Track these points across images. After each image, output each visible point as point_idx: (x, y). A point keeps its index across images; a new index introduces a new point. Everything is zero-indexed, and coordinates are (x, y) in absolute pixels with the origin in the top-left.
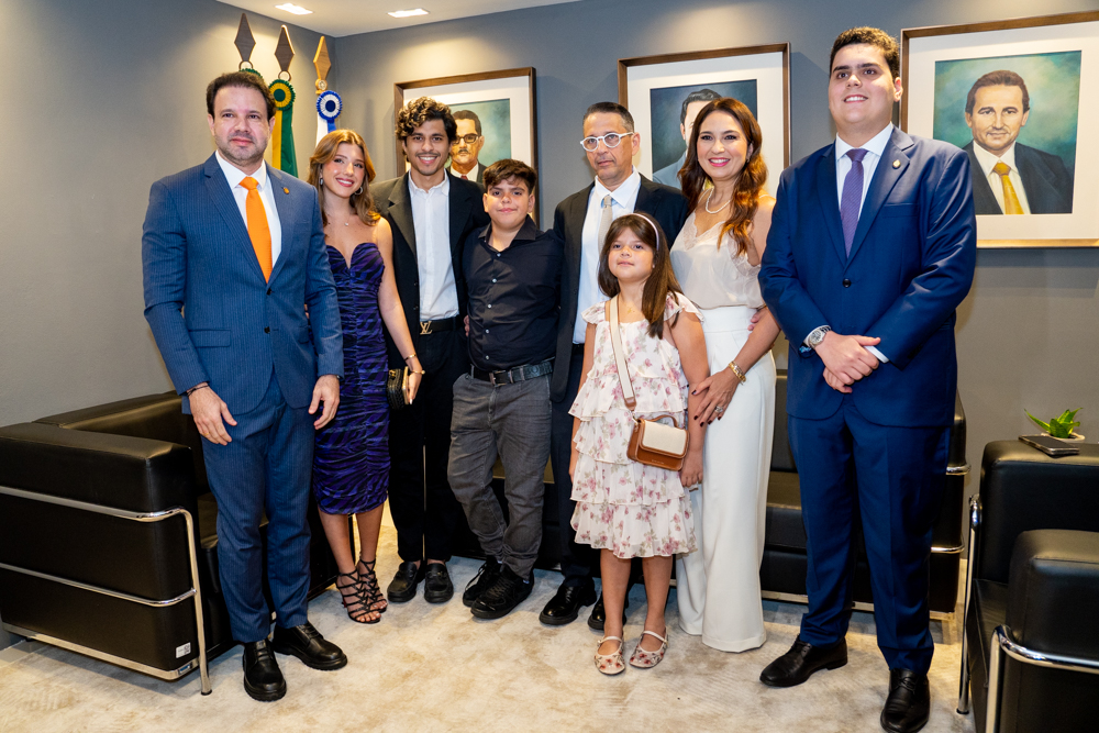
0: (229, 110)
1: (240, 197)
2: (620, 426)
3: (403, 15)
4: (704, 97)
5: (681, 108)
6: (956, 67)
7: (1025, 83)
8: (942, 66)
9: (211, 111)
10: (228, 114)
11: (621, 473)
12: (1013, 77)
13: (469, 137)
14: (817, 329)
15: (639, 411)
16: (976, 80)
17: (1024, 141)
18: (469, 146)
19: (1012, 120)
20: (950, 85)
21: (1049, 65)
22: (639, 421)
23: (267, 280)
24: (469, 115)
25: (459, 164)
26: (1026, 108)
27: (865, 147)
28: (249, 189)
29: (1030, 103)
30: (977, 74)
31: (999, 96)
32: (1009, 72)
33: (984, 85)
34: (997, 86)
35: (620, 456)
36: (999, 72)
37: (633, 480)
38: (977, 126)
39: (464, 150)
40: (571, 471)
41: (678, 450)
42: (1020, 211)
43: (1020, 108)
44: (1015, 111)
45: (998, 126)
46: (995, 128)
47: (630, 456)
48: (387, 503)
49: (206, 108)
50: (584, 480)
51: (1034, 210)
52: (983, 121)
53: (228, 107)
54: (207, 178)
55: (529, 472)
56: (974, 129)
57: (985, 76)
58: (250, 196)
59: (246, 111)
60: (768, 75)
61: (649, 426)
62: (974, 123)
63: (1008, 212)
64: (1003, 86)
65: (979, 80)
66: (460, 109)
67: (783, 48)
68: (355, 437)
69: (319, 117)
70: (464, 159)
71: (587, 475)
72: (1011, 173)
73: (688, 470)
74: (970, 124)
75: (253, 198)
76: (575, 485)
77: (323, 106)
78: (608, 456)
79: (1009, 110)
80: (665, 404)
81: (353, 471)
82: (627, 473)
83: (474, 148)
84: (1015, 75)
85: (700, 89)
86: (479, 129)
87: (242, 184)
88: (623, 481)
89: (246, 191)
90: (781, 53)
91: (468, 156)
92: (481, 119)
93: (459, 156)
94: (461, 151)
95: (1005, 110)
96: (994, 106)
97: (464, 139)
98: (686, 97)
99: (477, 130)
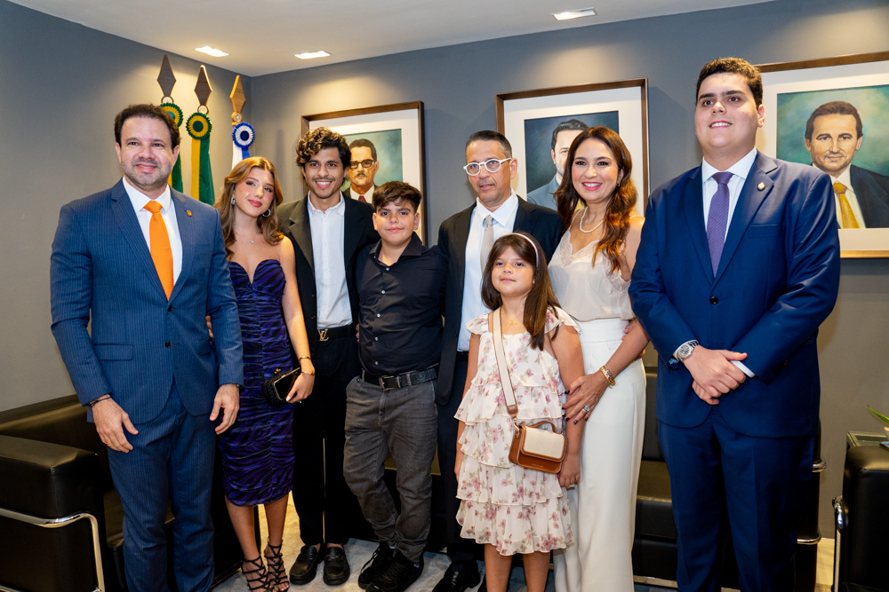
0: (134, 139)
1: (144, 220)
2: (502, 432)
3: (308, 57)
4: (572, 127)
5: (551, 136)
6: (795, 100)
7: (859, 112)
8: (782, 99)
9: (118, 140)
10: (133, 142)
11: (503, 475)
12: (847, 107)
13: (366, 162)
14: (686, 344)
15: (521, 417)
16: (813, 110)
17: (858, 164)
18: (366, 170)
19: (847, 145)
20: (790, 114)
21: (879, 97)
22: (520, 427)
23: (168, 297)
24: (365, 143)
25: (358, 186)
26: (860, 134)
27: (730, 170)
28: (153, 212)
29: (863, 130)
30: (815, 104)
31: (835, 124)
32: (843, 103)
33: (821, 114)
34: (833, 115)
35: (502, 460)
36: (835, 103)
37: (514, 482)
38: (816, 150)
39: (361, 174)
40: (456, 470)
41: (558, 455)
42: (856, 226)
43: (854, 134)
44: (850, 137)
45: (835, 150)
46: (832, 152)
47: (511, 459)
48: (291, 493)
49: (114, 137)
50: (469, 480)
51: (869, 225)
52: (822, 146)
53: (133, 136)
54: (115, 201)
55: (417, 468)
56: (815, 154)
57: (822, 107)
58: (154, 219)
59: (150, 140)
60: (628, 108)
61: (531, 432)
62: (813, 148)
63: (845, 227)
64: (838, 115)
65: (817, 110)
66: (358, 138)
67: (642, 83)
68: (260, 436)
69: (234, 145)
70: (361, 182)
71: (471, 475)
72: (847, 192)
73: (566, 471)
74: (809, 149)
75: (156, 221)
76: (461, 484)
77: (238, 136)
78: (491, 460)
79: (844, 136)
80: (545, 411)
81: (258, 466)
82: (509, 475)
83: (371, 172)
84: (849, 105)
85: (568, 119)
86: (374, 155)
87: (147, 208)
88: (505, 483)
89: (150, 215)
90: (640, 88)
91: (365, 179)
92: (377, 147)
93: (357, 179)
94: (358, 175)
95: (841, 136)
96: (831, 132)
97: (360, 165)
98: (556, 127)
99: (373, 156)
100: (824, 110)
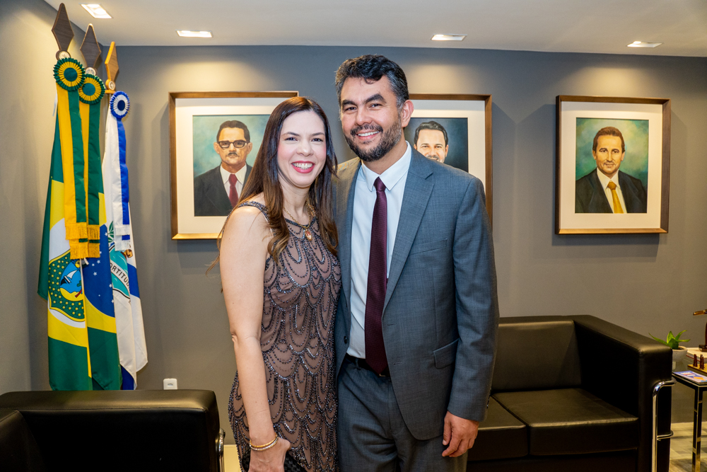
3: (187, 35)
4: (431, 127)
5: (414, 133)
6: (587, 122)
7: (623, 136)
8: (580, 121)
12: (616, 132)
13: (238, 143)
16: (597, 131)
17: (623, 170)
18: (238, 150)
19: (617, 157)
20: (584, 133)
21: (633, 126)
24: (239, 125)
25: (229, 165)
26: (623, 151)
29: (625, 147)
30: (598, 128)
31: (609, 142)
32: (614, 128)
33: (602, 134)
34: (608, 136)
36: (609, 128)
38: (599, 159)
39: (233, 153)
42: (622, 212)
43: (621, 150)
44: (618, 151)
45: (610, 160)
46: (608, 161)
51: (629, 211)
52: (602, 156)
56: (598, 161)
57: (602, 129)
60: (475, 115)
62: (597, 157)
63: (616, 212)
64: (611, 136)
65: (599, 131)
66: (231, 119)
67: (485, 98)
70: (233, 161)
72: (617, 189)
74: (595, 158)
77: (115, 105)
79: (615, 151)
83: (243, 152)
84: (618, 130)
85: (428, 121)
86: (247, 136)
90: (483, 102)
91: (237, 158)
92: (250, 129)
93: (228, 158)
94: (230, 154)
95: (613, 150)
96: (608, 148)
97: (232, 145)
98: (417, 127)
99: (245, 138)
100: (603, 132)
